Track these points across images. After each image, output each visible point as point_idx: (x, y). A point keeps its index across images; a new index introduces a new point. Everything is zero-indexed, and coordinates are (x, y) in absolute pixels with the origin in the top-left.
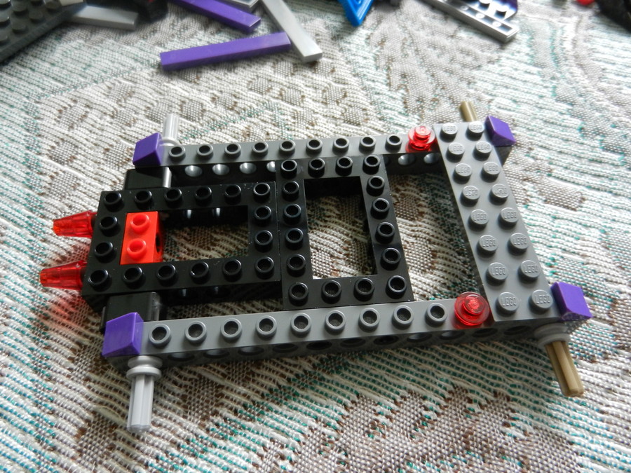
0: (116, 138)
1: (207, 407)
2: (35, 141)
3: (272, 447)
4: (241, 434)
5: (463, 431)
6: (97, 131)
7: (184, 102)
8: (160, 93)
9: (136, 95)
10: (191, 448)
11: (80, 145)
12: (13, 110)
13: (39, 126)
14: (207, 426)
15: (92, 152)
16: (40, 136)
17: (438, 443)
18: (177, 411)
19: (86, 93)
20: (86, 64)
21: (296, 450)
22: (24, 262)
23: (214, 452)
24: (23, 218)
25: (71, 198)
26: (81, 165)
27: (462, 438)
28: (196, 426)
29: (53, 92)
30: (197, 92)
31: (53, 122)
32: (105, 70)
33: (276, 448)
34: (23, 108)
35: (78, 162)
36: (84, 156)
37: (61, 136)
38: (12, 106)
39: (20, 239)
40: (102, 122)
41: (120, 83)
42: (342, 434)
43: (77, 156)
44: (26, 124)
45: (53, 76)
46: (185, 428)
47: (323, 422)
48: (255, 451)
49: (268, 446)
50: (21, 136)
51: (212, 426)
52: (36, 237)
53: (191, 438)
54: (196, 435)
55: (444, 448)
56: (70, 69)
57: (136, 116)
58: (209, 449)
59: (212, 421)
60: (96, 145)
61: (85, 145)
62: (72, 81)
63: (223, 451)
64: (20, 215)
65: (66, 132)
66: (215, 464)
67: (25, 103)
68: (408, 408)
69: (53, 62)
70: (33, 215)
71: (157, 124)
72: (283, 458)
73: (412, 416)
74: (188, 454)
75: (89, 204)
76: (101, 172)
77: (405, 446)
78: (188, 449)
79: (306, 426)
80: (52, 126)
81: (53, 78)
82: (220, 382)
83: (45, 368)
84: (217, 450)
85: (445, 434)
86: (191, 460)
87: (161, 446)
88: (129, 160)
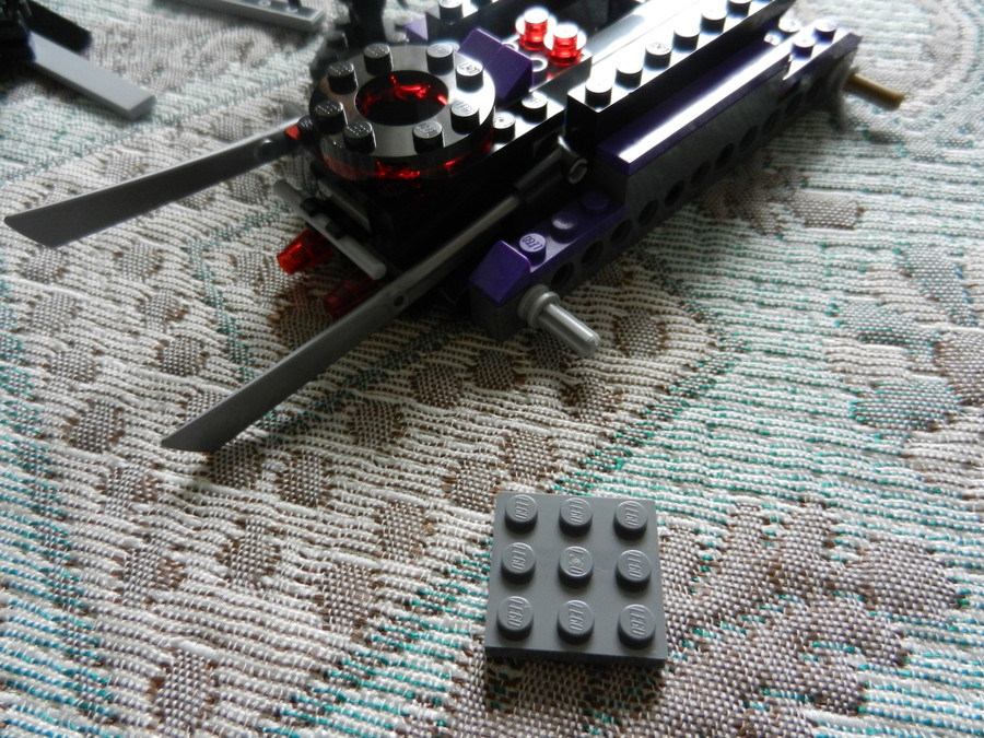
3: (479, 647)
4: (423, 638)
5: (767, 566)
10: (347, 674)
14: (366, 634)
17: (731, 591)
18: (312, 622)
19: (66, 172)
20: (57, 131)
23: (387, 673)
25: (71, 329)
26: (79, 281)
27: (768, 577)
28: (348, 639)
29: (9, 178)
32: (90, 136)
41: (119, 152)
45: (4, 154)
46: (330, 645)
48: (452, 660)
49: (471, 647)
51: (374, 634)
53: (344, 659)
54: (351, 653)
55: (743, 597)
56: (31, 140)
58: (378, 670)
59: (372, 626)
61: (79, 250)
62: (37, 158)
63: (401, 670)
66: (392, 691)
68: (675, 551)
71: (197, 212)
73: (684, 561)
74: (344, 685)
75: (103, 336)
76: (114, 287)
77: (685, 607)
78: (341, 676)
81: (5, 157)
82: (372, 565)
84: (390, 669)
85: (741, 576)
86: (350, 693)
87: (296, 680)
88: (158, 268)
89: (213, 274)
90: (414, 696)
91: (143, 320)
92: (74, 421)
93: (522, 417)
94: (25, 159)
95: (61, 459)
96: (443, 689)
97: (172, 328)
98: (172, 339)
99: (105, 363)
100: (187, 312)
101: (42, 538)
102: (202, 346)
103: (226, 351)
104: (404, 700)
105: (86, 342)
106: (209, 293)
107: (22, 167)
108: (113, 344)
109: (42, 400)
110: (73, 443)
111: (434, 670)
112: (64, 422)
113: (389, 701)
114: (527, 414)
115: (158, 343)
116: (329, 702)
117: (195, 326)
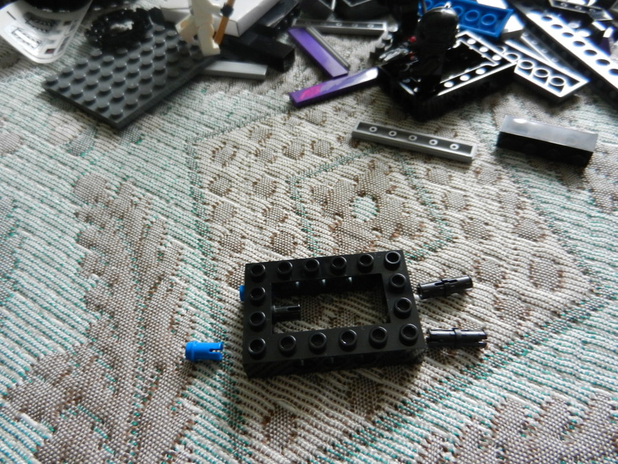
0: (262, 173)
1: (371, 402)
2: (196, 177)
3: (435, 440)
4: (404, 427)
5: (611, 435)
6: (245, 168)
7: (314, 142)
8: (293, 134)
9: (273, 136)
10: (361, 437)
11: (233, 180)
12: (176, 151)
13: (198, 165)
14: (373, 419)
15: (243, 185)
16: (200, 172)
17: (587, 445)
18: (345, 406)
19: (232, 136)
20: (228, 112)
21: (456, 444)
22: (199, 277)
23: (382, 441)
24: (195, 240)
25: (231, 223)
26: (236, 197)
27: (611, 442)
28: (363, 419)
29: (205, 136)
30: (324, 133)
31: (209, 161)
32: (245, 116)
33: (438, 441)
34: (184, 149)
35: (233, 193)
36: (237, 188)
37: (217, 172)
38: (175, 148)
39: (194, 257)
40: (248, 160)
41: (258, 126)
42: (497, 432)
43: (231, 189)
44: (188, 162)
45: (204, 122)
46: (354, 420)
47: (478, 420)
48: (419, 443)
49: (430, 439)
50: (185, 173)
51: (377, 419)
52: (206, 256)
53: (360, 429)
54: (365, 427)
55: (594, 450)
56: (216, 116)
57: (275, 154)
58: (378, 439)
59: (377, 414)
60: (245, 179)
61: (237, 179)
62: (219, 127)
63: (390, 441)
64: (192, 239)
65: (221, 169)
66: (385, 452)
67: (185, 145)
68: (555, 413)
69: (202, 111)
70: (203, 238)
71: (294, 161)
72: (445, 450)
73: (559, 420)
74: (360, 443)
75: (246, 228)
76: (252, 202)
77: (558, 447)
78: (359, 438)
79: (462, 423)
80: (209, 165)
81: (204, 125)
82: (378, 381)
83: (228, 365)
84: (384, 440)
85: (594, 437)
86: (362, 448)
87: (336, 435)
88: (274, 191)
89: (301, 197)
90: (396, 457)
91: (265, 221)
92: (231, 273)
93: (469, 312)
94: (214, 127)
95: (225, 293)
96: (413, 458)
97: (279, 226)
98: (279, 233)
99: (246, 243)
100: (287, 218)
101: (215, 332)
102: (293, 238)
103: (306, 243)
104: (390, 458)
105: (238, 231)
106: (298, 208)
107: (212, 131)
108: (250, 233)
109: (217, 260)
110: (230, 285)
111: (409, 446)
112: (226, 273)
113: (383, 457)
114: (472, 311)
115: (271, 234)
116: (352, 450)
117: (290, 226)
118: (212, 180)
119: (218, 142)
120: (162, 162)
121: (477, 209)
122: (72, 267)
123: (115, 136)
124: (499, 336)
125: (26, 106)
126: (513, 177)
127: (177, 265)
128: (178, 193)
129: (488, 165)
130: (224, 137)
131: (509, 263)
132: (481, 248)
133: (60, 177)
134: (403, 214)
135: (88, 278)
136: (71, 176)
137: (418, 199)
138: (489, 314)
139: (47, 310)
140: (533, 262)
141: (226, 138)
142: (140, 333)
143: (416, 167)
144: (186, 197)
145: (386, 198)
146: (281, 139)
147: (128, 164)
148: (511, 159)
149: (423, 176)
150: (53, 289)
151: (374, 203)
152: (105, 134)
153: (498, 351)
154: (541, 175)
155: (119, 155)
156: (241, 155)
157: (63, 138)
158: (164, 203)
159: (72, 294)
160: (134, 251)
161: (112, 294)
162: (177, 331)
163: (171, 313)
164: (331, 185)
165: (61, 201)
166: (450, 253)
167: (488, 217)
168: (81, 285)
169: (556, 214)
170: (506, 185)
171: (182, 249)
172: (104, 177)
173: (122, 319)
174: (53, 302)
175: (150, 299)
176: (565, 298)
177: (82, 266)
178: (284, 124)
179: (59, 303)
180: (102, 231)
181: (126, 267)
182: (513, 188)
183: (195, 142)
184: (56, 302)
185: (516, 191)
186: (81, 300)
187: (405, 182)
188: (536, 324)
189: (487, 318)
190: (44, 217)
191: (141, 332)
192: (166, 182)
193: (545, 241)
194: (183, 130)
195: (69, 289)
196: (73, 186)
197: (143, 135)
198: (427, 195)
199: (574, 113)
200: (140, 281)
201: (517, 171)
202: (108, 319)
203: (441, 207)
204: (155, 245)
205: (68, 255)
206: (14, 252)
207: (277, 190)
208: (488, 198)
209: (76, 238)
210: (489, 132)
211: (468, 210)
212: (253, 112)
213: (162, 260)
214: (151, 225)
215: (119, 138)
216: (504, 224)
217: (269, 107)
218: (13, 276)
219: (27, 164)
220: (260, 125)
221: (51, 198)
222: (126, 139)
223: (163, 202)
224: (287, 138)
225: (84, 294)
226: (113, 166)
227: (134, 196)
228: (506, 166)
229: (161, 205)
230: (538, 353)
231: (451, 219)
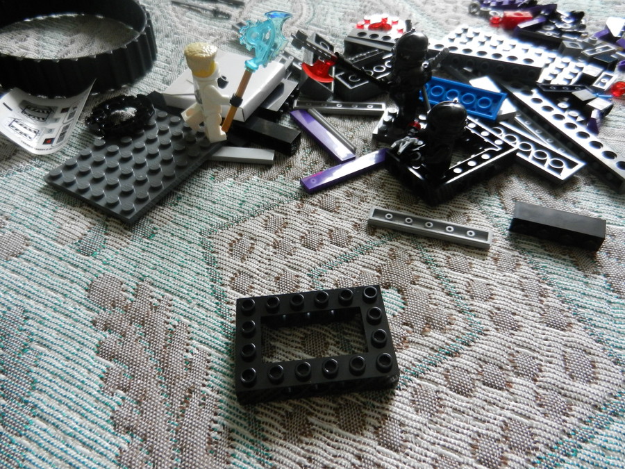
0: (283, 266)
2: (216, 273)
6: (265, 261)
7: (331, 230)
8: (309, 223)
9: (289, 225)
11: (255, 276)
12: (192, 245)
13: (216, 260)
15: (265, 281)
16: (218, 268)
30: (339, 221)
31: (227, 255)
34: (199, 243)
35: (256, 291)
36: (259, 285)
37: (238, 268)
38: (190, 242)
40: (267, 252)
43: (253, 285)
44: (205, 257)
50: (203, 269)
57: (293, 245)
60: (266, 274)
64: (219, 343)
65: (241, 264)
67: (200, 238)
69: (213, 200)
80: (228, 259)
118: (232, 275)
119: (234, 234)
120: (179, 258)
121: (503, 299)
122: (95, 384)
123: (126, 231)
124: (548, 435)
125: (28, 202)
126: (531, 263)
127: (207, 374)
128: (199, 292)
129: (505, 251)
130: (239, 228)
131: (542, 355)
132: (513, 340)
133: (72, 282)
134: (431, 306)
135: (113, 395)
136: (84, 279)
137: (443, 289)
138: (533, 411)
139: (71, 436)
140: (565, 352)
141: (242, 229)
142: (176, 458)
143: (436, 255)
144: (208, 296)
145: (412, 289)
146: (298, 229)
147: (144, 262)
148: (525, 243)
149: (444, 265)
150: (76, 411)
151: (399, 295)
152: (115, 230)
153: (548, 451)
154: (557, 260)
155: (133, 253)
156: (259, 247)
157: (71, 236)
158: (185, 304)
159: (97, 416)
160: (159, 360)
161: (142, 412)
162: (216, 451)
163: (208, 431)
164: (354, 278)
165: (75, 309)
166: (484, 346)
167: (514, 306)
168: (106, 404)
169: (579, 301)
170: (526, 272)
171: (210, 355)
172: (119, 278)
173: (155, 442)
174: (77, 426)
175: (183, 416)
176: (603, 391)
177: (105, 382)
178: (299, 212)
179: (84, 427)
180: (122, 339)
181: (153, 380)
182: (532, 274)
183: (210, 234)
184: (81, 425)
185: (536, 278)
186: (107, 421)
187: (428, 272)
188: (580, 420)
189: (532, 415)
190: (59, 328)
191: (178, 456)
192: (186, 280)
193: (573, 330)
194: (196, 221)
195: (93, 409)
196: (87, 290)
197: (154, 229)
198: (452, 284)
199: (576, 194)
200: (170, 394)
201: (533, 256)
202: (139, 442)
203: (467, 297)
204: (181, 352)
205: (89, 370)
206: (29, 371)
207: (301, 285)
208: (511, 286)
209: (96, 350)
210: (500, 215)
211: (493, 299)
212: (266, 200)
213: (190, 369)
214: (174, 330)
215: (130, 233)
216: (530, 313)
217: (281, 194)
218: (31, 399)
219: (35, 268)
220: (274, 214)
221: (65, 306)
222: (138, 235)
223: (184, 302)
224: (304, 228)
225: (111, 414)
226: (128, 265)
227: (152, 297)
228: (523, 251)
229: (182, 307)
230: (587, 453)
231: (479, 310)
